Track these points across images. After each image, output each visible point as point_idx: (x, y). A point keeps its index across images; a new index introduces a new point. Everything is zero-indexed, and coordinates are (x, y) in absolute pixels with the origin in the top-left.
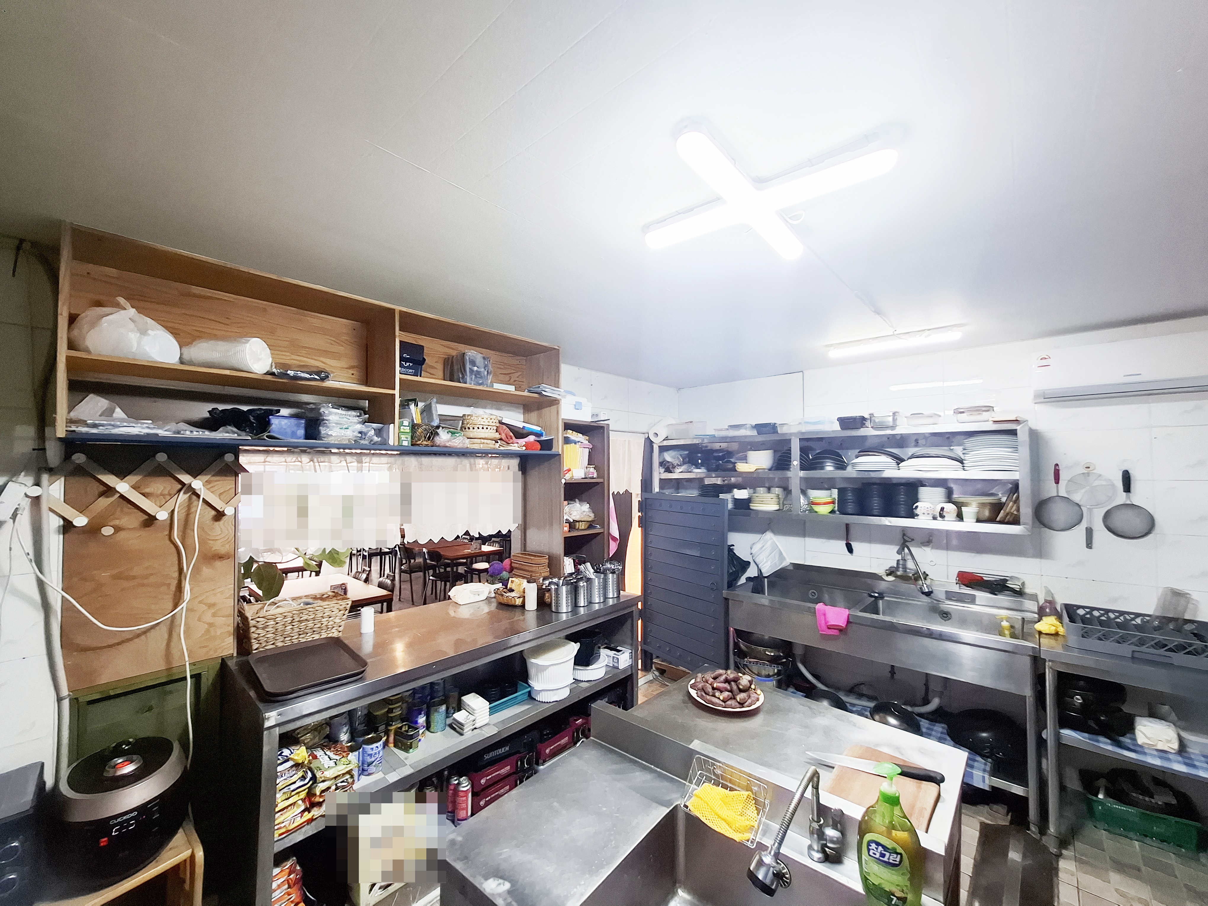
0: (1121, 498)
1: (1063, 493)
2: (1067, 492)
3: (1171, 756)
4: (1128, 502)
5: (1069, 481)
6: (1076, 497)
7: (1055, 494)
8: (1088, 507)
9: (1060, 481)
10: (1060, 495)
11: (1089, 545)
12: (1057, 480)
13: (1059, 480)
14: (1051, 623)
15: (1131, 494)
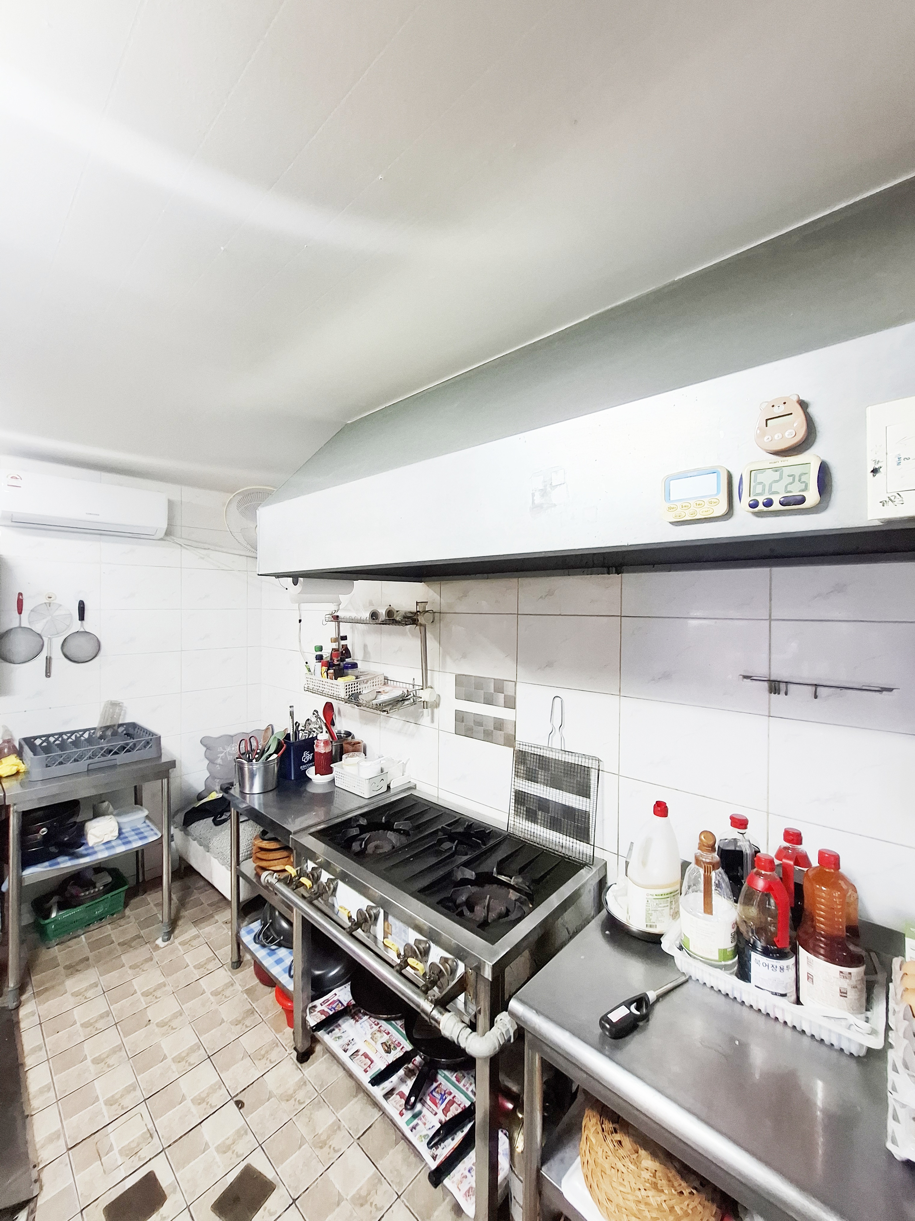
0: (77, 625)
1: (25, 624)
2: (30, 622)
3: (113, 843)
4: (82, 630)
5: (31, 611)
6: (38, 628)
7: (17, 625)
8: (49, 636)
9: (23, 612)
10: (23, 625)
11: (48, 674)
12: (20, 611)
13: (22, 610)
14: (12, 763)
15: (84, 622)
